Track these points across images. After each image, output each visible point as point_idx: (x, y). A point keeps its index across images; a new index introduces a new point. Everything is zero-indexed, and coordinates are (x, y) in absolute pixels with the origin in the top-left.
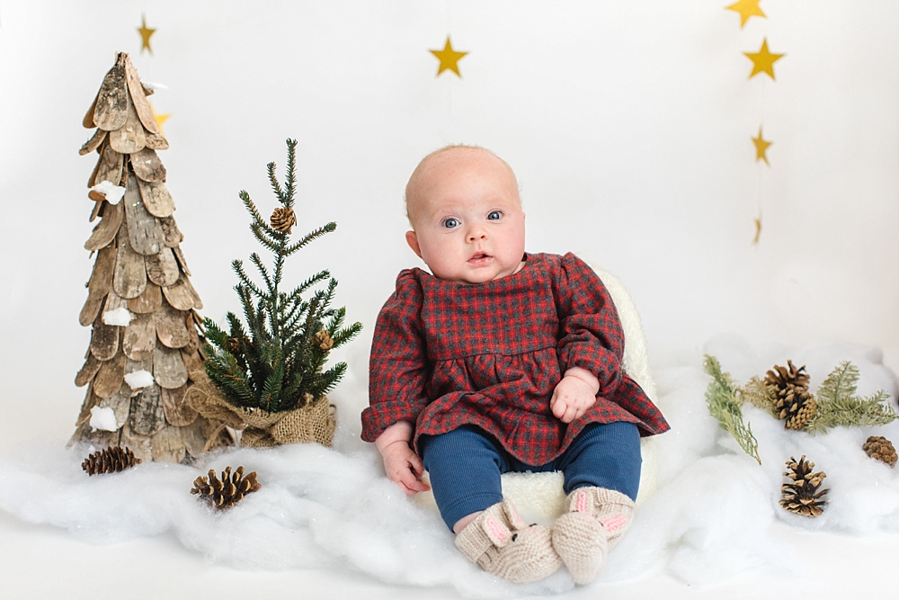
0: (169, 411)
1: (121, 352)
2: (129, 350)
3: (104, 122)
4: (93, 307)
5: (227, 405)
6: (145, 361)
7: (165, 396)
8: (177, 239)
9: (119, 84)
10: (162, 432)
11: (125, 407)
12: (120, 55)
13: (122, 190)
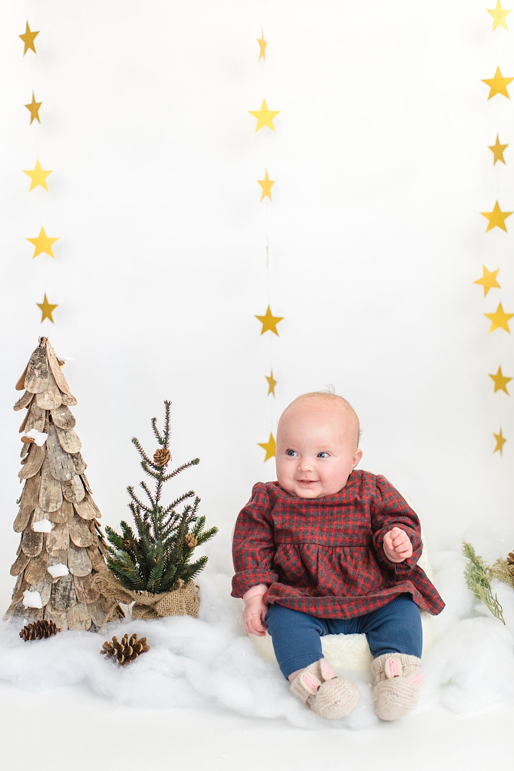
0: (79, 593)
1: (44, 551)
2: (50, 549)
3: (32, 387)
4: (23, 518)
5: (123, 589)
6: (63, 557)
7: (76, 582)
8: (83, 468)
9: (41, 360)
10: (75, 609)
11: (48, 591)
12: (42, 339)
13: (45, 436)
